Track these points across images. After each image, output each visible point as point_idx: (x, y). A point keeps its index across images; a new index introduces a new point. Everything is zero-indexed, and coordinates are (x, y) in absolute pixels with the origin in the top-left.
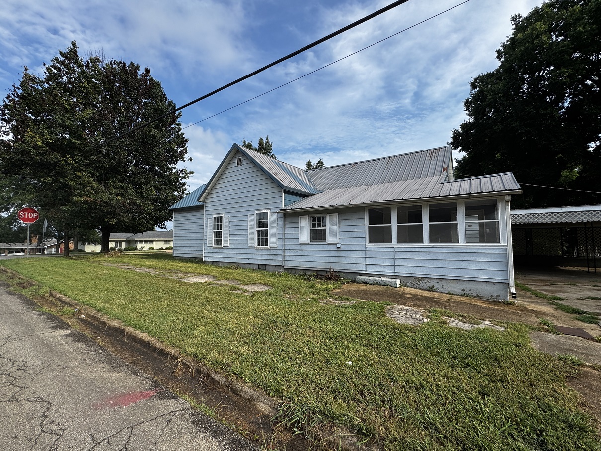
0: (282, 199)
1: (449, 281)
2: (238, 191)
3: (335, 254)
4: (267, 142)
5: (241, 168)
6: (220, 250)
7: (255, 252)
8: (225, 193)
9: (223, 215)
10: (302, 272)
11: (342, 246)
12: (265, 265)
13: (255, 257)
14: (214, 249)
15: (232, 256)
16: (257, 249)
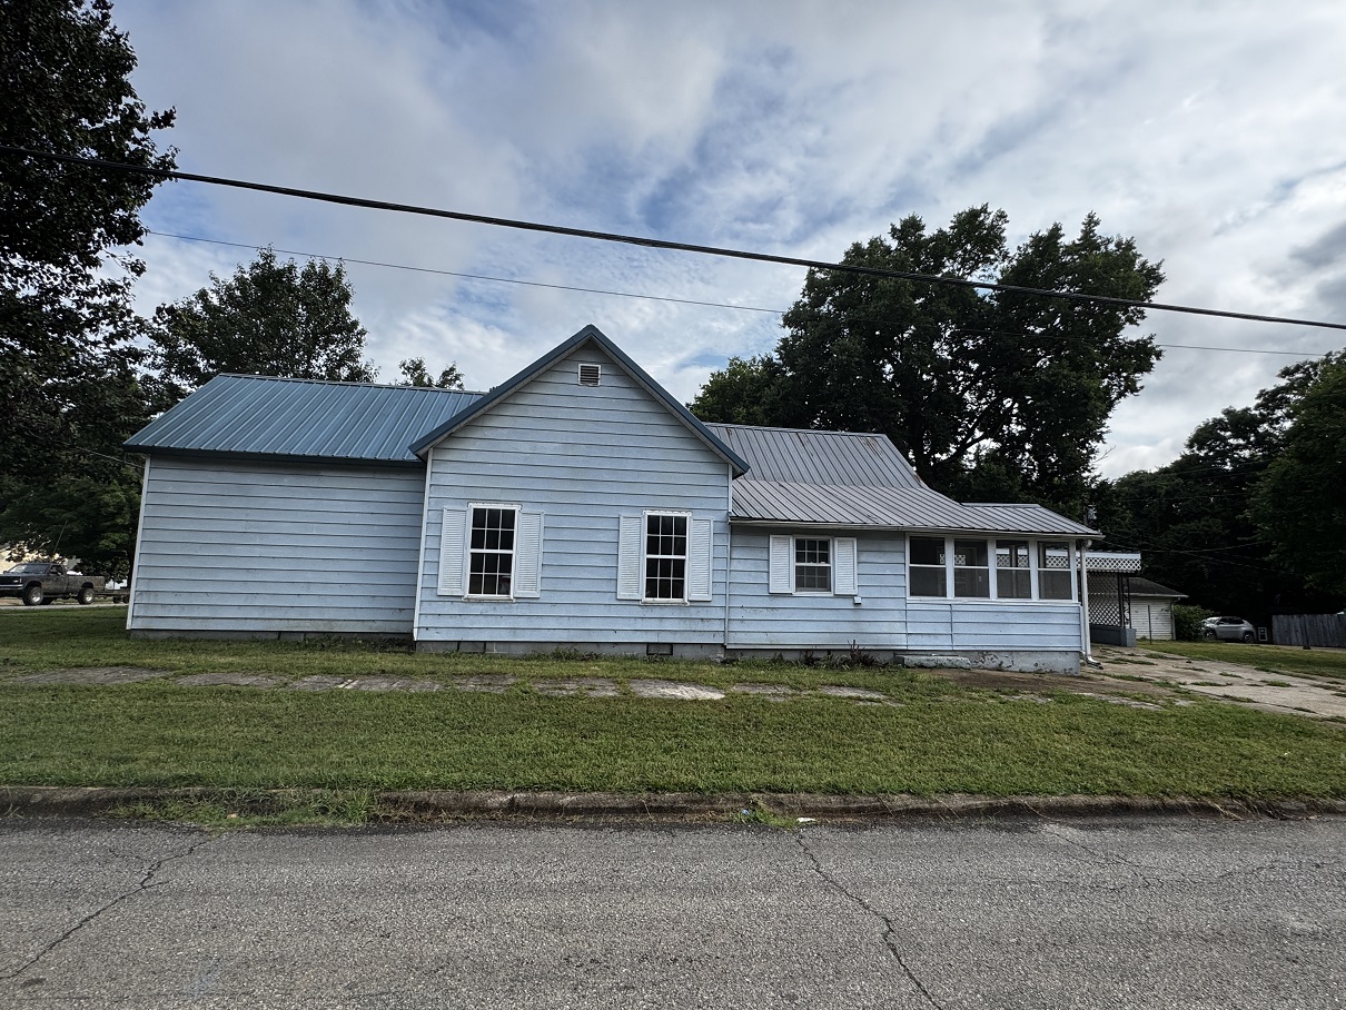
0: (727, 492)
1: (1020, 654)
3: (850, 616)
5: (594, 391)
6: (502, 607)
7: (637, 612)
9: (516, 509)
11: (864, 601)
12: (671, 645)
13: (640, 625)
14: (468, 605)
15: (552, 624)
16: (646, 605)
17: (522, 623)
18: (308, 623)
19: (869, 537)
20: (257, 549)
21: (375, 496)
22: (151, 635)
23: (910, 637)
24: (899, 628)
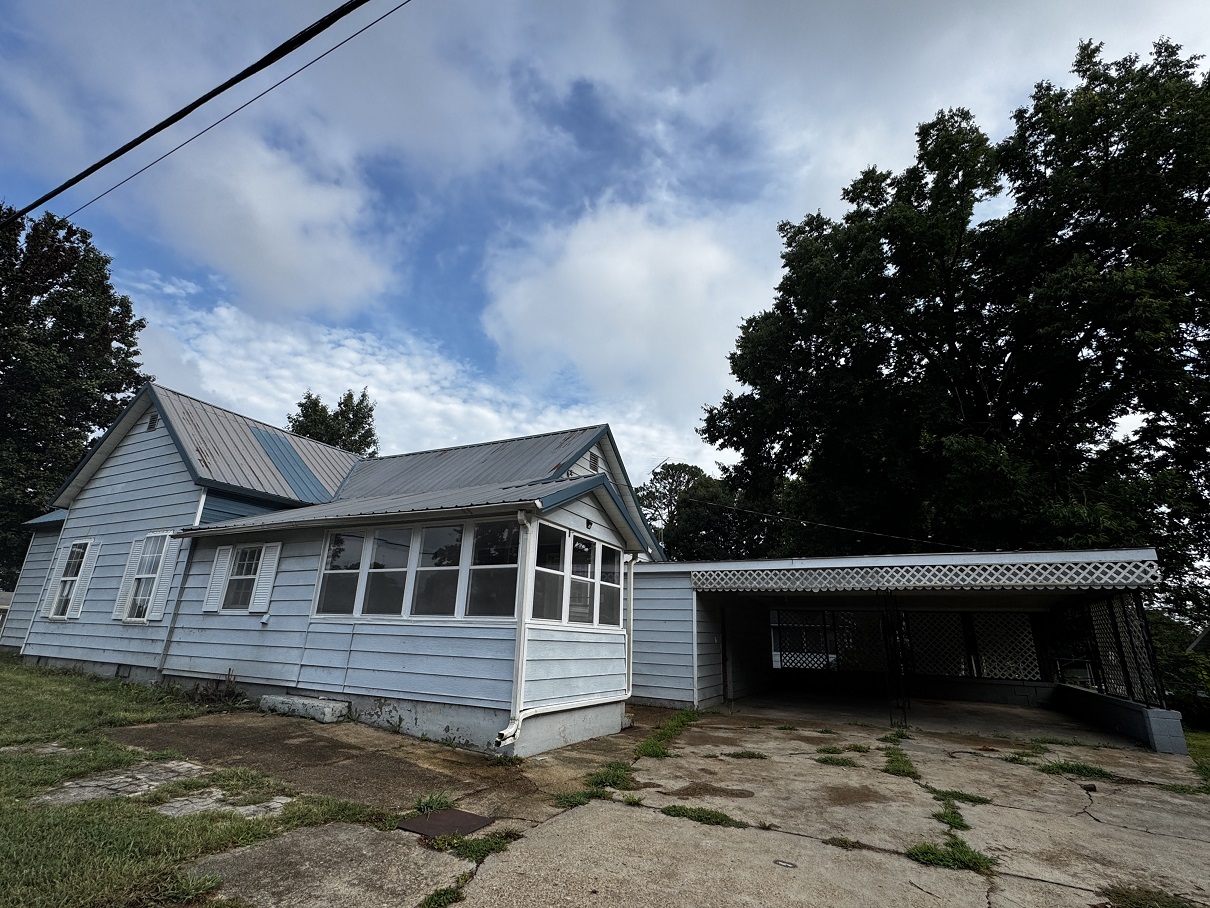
0: (197, 507)
1: (428, 707)
2: (133, 486)
3: (255, 639)
4: (362, 402)
5: (153, 434)
6: (61, 626)
7: (119, 632)
8: (109, 490)
9: (90, 542)
11: (272, 619)
12: (131, 667)
13: (118, 645)
14: (50, 625)
15: (78, 642)
16: (126, 626)
17: (66, 642)
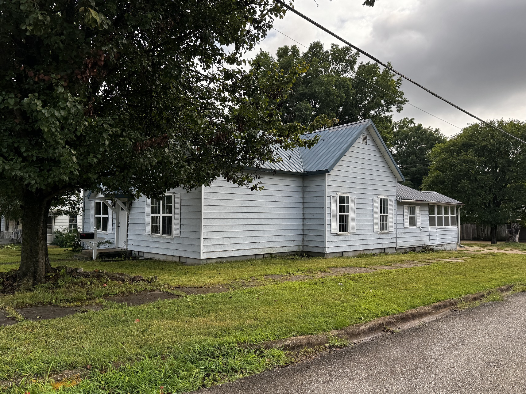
0: (396, 189)
3: (420, 234)
5: (365, 146)
6: (347, 237)
7: (377, 236)
9: (350, 196)
10: (403, 251)
11: (422, 228)
12: (384, 249)
13: (379, 241)
14: (338, 237)
15: (358, 243)
16: (380, 234)
17: (352, 243)
18: (265, 250)
19: (423, 205)
20: (246, 214)
21: (283, 188)
22: (209, 262)
23: (430, 241)
24: (428, 238)
